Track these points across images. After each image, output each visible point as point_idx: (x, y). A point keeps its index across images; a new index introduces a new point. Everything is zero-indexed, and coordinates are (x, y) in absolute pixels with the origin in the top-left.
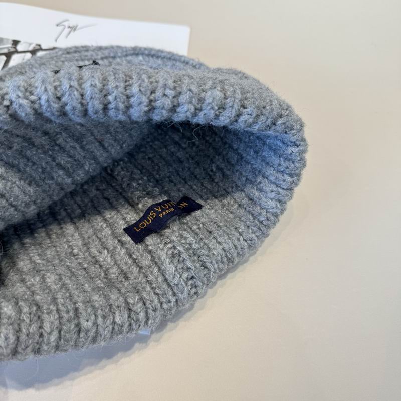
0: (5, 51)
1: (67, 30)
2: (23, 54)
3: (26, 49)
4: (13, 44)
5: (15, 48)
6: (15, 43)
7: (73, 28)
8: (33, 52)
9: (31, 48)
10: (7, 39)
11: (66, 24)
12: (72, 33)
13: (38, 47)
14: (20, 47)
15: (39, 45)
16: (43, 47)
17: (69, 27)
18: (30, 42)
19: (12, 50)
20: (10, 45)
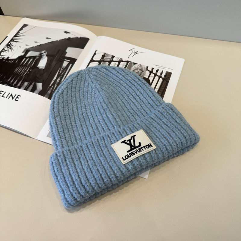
0: (109, 60)
1: (133, 53)
2: (115, 62)
3: (116, 60)
4: (112, 57)
5: (113, 59)
6: (113, 57)
7: (136, 53)
8: (119, 62)
9: (118, 60)
10: (110, 55)
11: (133, 50)
12: (135, 55)
13: (121, 60)
14: (114, 59)
15: (122, 59)
16: (123, 60)
17: (134, 52)
18: (119, 57)
19: (111, 60)
20: (111, 58)
